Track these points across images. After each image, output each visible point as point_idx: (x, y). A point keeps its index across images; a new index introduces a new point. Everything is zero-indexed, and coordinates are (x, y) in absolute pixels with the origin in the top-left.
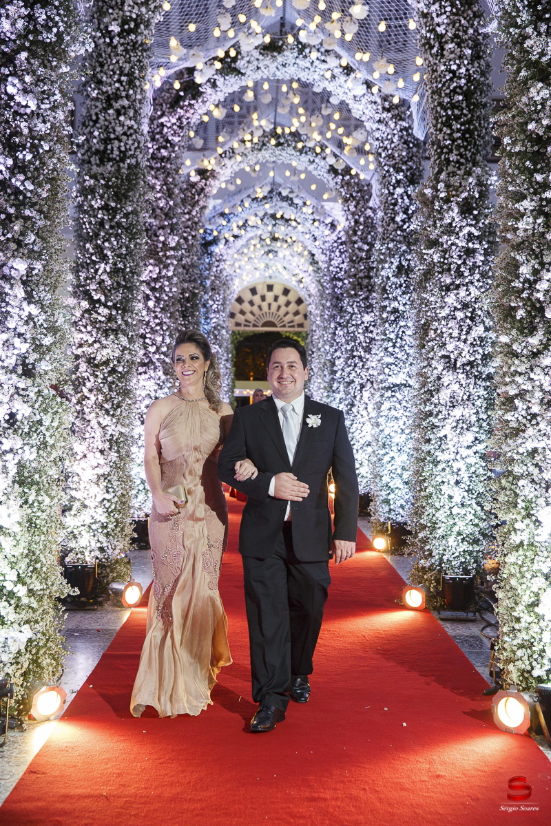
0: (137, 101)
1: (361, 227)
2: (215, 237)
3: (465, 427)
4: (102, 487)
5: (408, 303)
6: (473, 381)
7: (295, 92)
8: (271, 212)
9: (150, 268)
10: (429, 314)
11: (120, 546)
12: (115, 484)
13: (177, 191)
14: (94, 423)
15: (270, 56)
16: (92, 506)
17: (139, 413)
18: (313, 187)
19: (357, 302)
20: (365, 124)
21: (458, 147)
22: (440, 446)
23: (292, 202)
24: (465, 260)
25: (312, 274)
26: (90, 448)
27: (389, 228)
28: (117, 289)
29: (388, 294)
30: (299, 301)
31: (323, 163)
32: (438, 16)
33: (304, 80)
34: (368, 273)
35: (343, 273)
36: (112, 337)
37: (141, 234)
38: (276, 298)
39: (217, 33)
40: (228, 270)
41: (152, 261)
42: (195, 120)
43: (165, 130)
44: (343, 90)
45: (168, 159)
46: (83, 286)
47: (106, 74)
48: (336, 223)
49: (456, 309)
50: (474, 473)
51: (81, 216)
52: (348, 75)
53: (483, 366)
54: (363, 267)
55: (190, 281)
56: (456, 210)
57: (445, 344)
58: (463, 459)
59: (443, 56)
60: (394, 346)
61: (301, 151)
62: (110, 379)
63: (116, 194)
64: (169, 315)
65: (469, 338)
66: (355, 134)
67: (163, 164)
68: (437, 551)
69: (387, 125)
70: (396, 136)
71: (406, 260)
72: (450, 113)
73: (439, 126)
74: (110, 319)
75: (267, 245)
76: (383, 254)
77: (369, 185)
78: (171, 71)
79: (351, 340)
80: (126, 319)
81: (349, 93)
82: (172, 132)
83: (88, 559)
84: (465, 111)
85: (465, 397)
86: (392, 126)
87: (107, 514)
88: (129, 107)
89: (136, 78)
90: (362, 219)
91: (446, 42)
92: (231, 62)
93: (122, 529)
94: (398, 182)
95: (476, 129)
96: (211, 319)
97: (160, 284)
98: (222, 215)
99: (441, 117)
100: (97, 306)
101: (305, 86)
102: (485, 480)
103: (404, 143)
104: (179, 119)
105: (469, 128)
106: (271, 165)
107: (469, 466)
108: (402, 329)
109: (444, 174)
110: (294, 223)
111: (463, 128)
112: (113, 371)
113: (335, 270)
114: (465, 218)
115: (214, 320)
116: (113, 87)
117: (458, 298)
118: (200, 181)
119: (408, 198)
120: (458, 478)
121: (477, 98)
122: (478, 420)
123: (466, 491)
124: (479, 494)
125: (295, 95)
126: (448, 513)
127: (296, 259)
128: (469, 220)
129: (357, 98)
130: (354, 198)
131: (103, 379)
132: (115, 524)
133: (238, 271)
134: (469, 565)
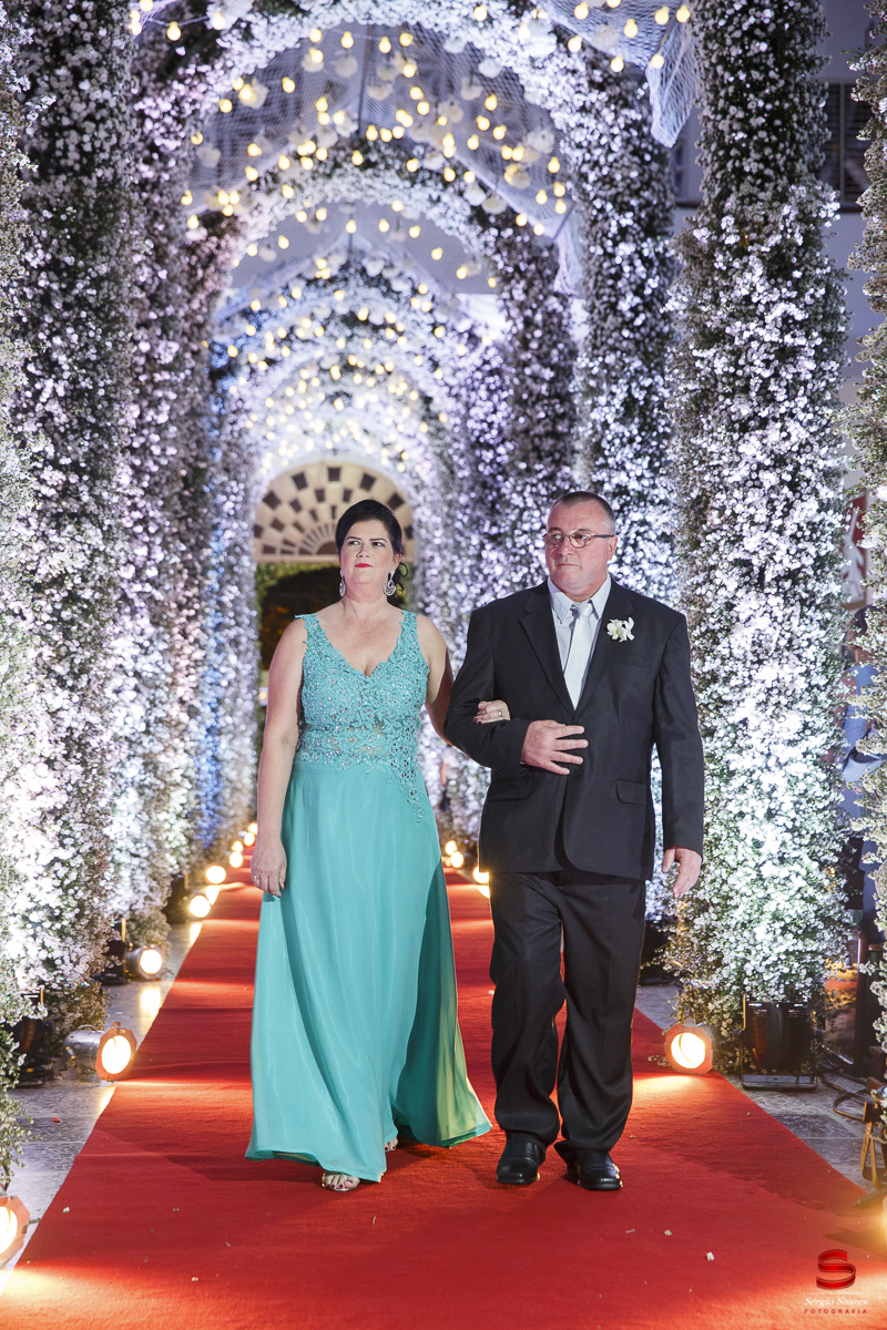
0: (114, 52)
1: (538, 333)
2: (231, 359)
3: (784, 701)
4: (50, 834)
5: (648, 474)
6: (797, 609)
7: (405, 54)
8: (342, 310)
10: (707, 478)
11: (88, 956)
12: (78, 828)
13: (173, 250)
16: (31, 875)
18: (437, 254)
19: (533, 485)
20: (553, 115)
21: (761, 145)
22: (734, 743)
23: (390, 289)
24: (777, 369)
25: (426, 441)
27: (607, 325)
28: (79, 433)
29: (606, 457)
30: (396, 501)
31: (457, 203)
33: (427, 26)
34: (554, 425)
35: (494, 432)
36: (70, 528)
37: (125, 321)
38: (347, 494)
40: (253, 432)
42: (207, 106)
43: (149, 125)
44: (507, 47)
45: (155, 185)
48: (479, 332)
49: (761, 467)
50: (804, 794)
52: (518, 15)
53: (818, 580)
54: (542, 415)
56: (759, 270)
57: (740, 538)
58: (780, 765)
60: (620, 562)
61: (413, 179)
62: (65, 614)
63: (75, 240)
64: (161, 503)
65: (788, 523)
66: (531, 139)
67: (145, 195)
68: (733, 954)
69: (598, 115)
70: (618, 139)
71: (642, 388)
72: (742, 77)
73: (721, 103)
74: (66, 491)
75: (333, 381)
76: (593, 377)
77: (552, 248)
78: (161, 6)
79: (520, 562)
80: (97, 492)
81: (520, 53)
82: (163, 130)
83: (23, 984)
84: (772, 74)
85: (783, 643)
86: (610, 118)
87: (60, 892)
88: (99, 64)
90: (539, 317)
93: (92, 923)
94: (623, 231)
95: (794, 108)
96: (224, 530)
97: (142, 440)
98: (247, 314)
99: (723, 86)
101: (429, 43)
102: (825, 808)
103: (634, 153)
104: (177, 103)
105: (781, 107)
106: (347, 210)
107: (793, 781)
108: (636, 528)
109: (732, 198)
110: (389, 334)
111: (769, 107)
112: (73, 598)
113: (479, 426)
114: (776, 285)
115: (229, 534)
116: (66, 22)
117: (765, 445)
118: (207, 240)
119: (643, 263)
120: (772, 806)
121: (797, 47)
122: (810, 688)
123: (788, 830)
124: (813, 836)
125: (405, 59)
126: (754, 876)
127: (391, 410)
128: (784, 290)
129: (537, 64)
130: (522, 275)
131: (52, 615)
132: (77, 911)
133: (271, 436)
134: (798, 980)
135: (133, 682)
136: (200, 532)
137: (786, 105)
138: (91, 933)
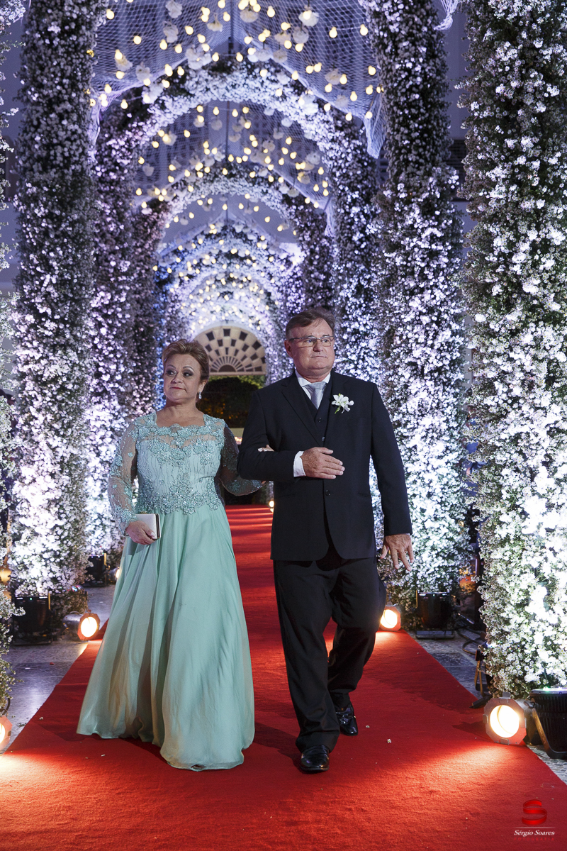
0: (81, 106)
1: (317, 257)
2: (169, 275)
3: (435, 435)
4: (53, 512)
5: (369, 323)
6: (441, 388)
7: (247, 117)
8: (225, 250)
9: (102, 294)
10: (393, 320)
11: (75, 576)
12: (68, 509)
13: (127, 215)
14: (43, 444)
15: (219, 77)
16: (44, 533)
17: (94, 445)
18: (267, 220)
20: (318, 144)
21: (417, 147)
22: (410, 458)
23: (247, 239)
24: (428, 263)
25: (269, 315)
26: (40, 472)
27: (347, 248)
28: (64, 302)
29: (348, 315)
30: (257, 345)
31: (276, 193)
32: (391, 14)
33: (254, 101)
34: (326, 301)
35: (300, 308)
37: (88, 244)
38: (233, 343)
39: (163, 45)
40: (184, 311)
41: (103, 287)
42: (143, 142)
43: (114, 153)
44: (294, 110)
45: (118, 182)
46: (28, 300)
47: (47, 77)
48: (291, 259)
49: (421, 313)
50: (447, 484)
51: (24, 226)
52: (299, 94)
53: (452, 372)
54: (320, 297)
55: (144, 316)
56: (418, 211)
57: (411, 351)
58: (434, 469)
59: (397, 55)
60: (356, 368)
61: (254, 181)
62: (59, 397)
63: (61, 202)
64: (123, 342)
65: (436, 343)
66: (308, 158)
67: (112, 188)
69: (340, 143)
70: (350, 155)
71: (365, 279)
72: (407, 112)
73: (396, 126)
74: (58, 333)
75: (223, 286)
76: (341, 274)
77: (324, 215)
78: (119, 93)
80: (74, 333)
81: (301, 113)
82: (121, 155)
83: (40, 590)
84: (422, 110)
85: (434, 405)
86: (346, 144)
87: (59, 542)
88: (72, 112)
89: (78, 81)
90: (317, 249)
91: (400, 41)
92: (179, 83)
93: (77, 558)
94: (354, 202)
95: (434, 128)
97: (112, 311)
98: (176, 252)
99: (398, 117)
100: (43, 319)
101: (257, 109)
102: (458, 491)
103: (359, 162)
104: (128, 141)
105: (427, 128)
106: (224, 199)
107: (441, 477)
108: (364, 350)
109: (403, 174)
110: (248, 262)
111: (421, 127)
112: (63, 389)
113: (292, 305)
114: (427, 219)
116: (55, 90)
117: (423, 302)
118: (152, 214)
119: (365, 217)
120: (430, 491)
121: (434, 97)
122: (449, 429)
123: (438, 503)
124: (452, 506)
125: (246, 120)
126: (421, 527)
127: (252, 300)
128: (431, 221)
129: (309, 118)
130: (309, 228)
131: (51, 398)
132: (68, 552)
133: (194, 314)
134: (445, 581)
135: (110, 433)
136: (151, 359)
137: (430, 126)
138: (76, 563)
